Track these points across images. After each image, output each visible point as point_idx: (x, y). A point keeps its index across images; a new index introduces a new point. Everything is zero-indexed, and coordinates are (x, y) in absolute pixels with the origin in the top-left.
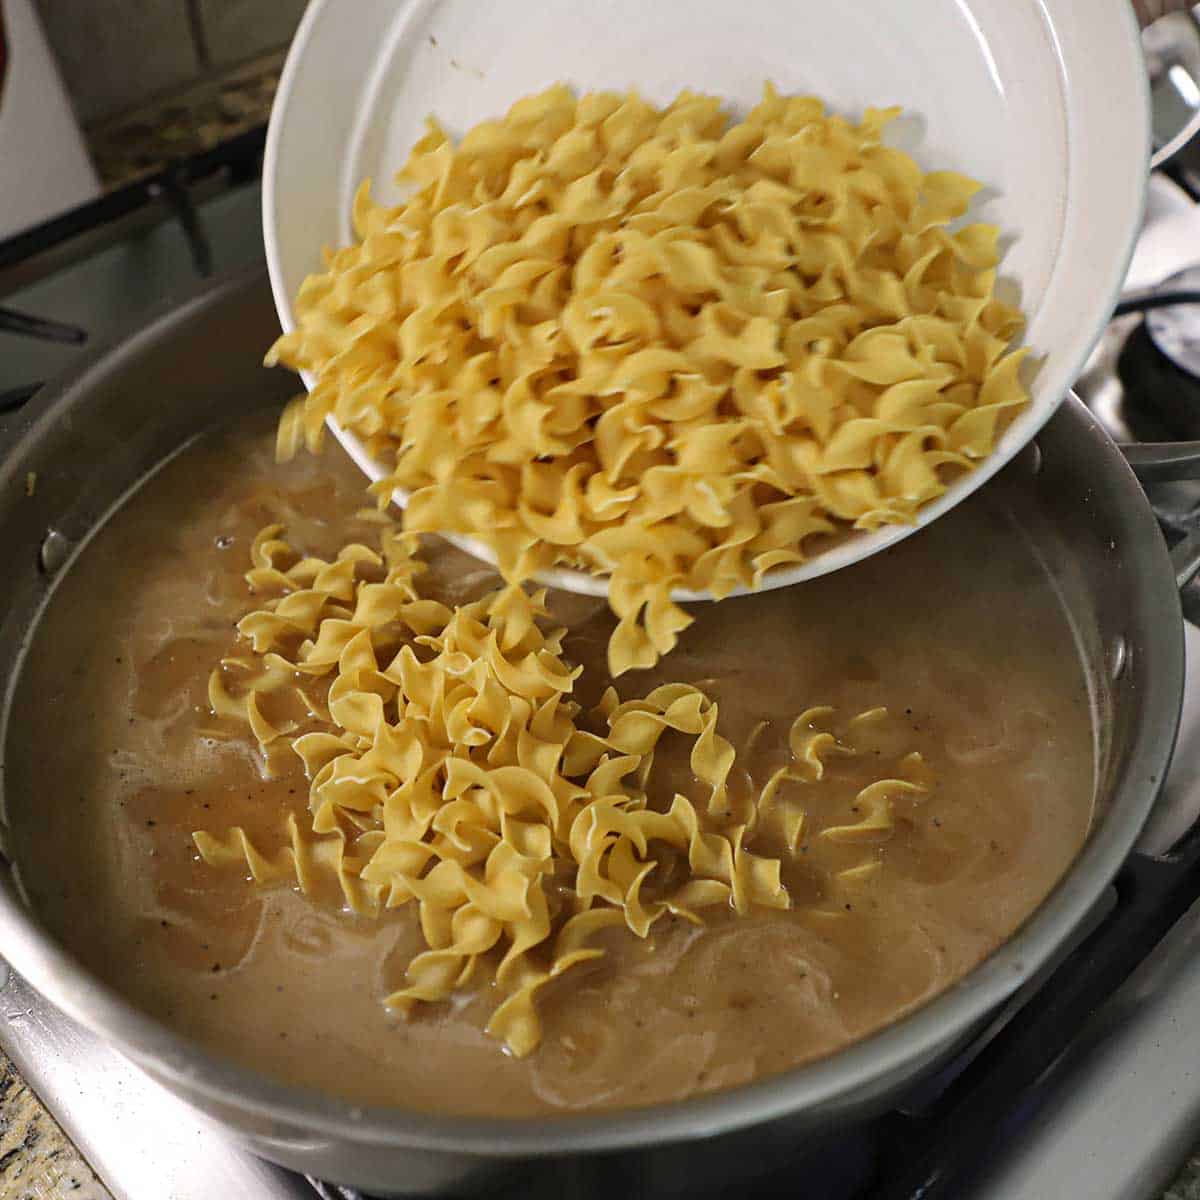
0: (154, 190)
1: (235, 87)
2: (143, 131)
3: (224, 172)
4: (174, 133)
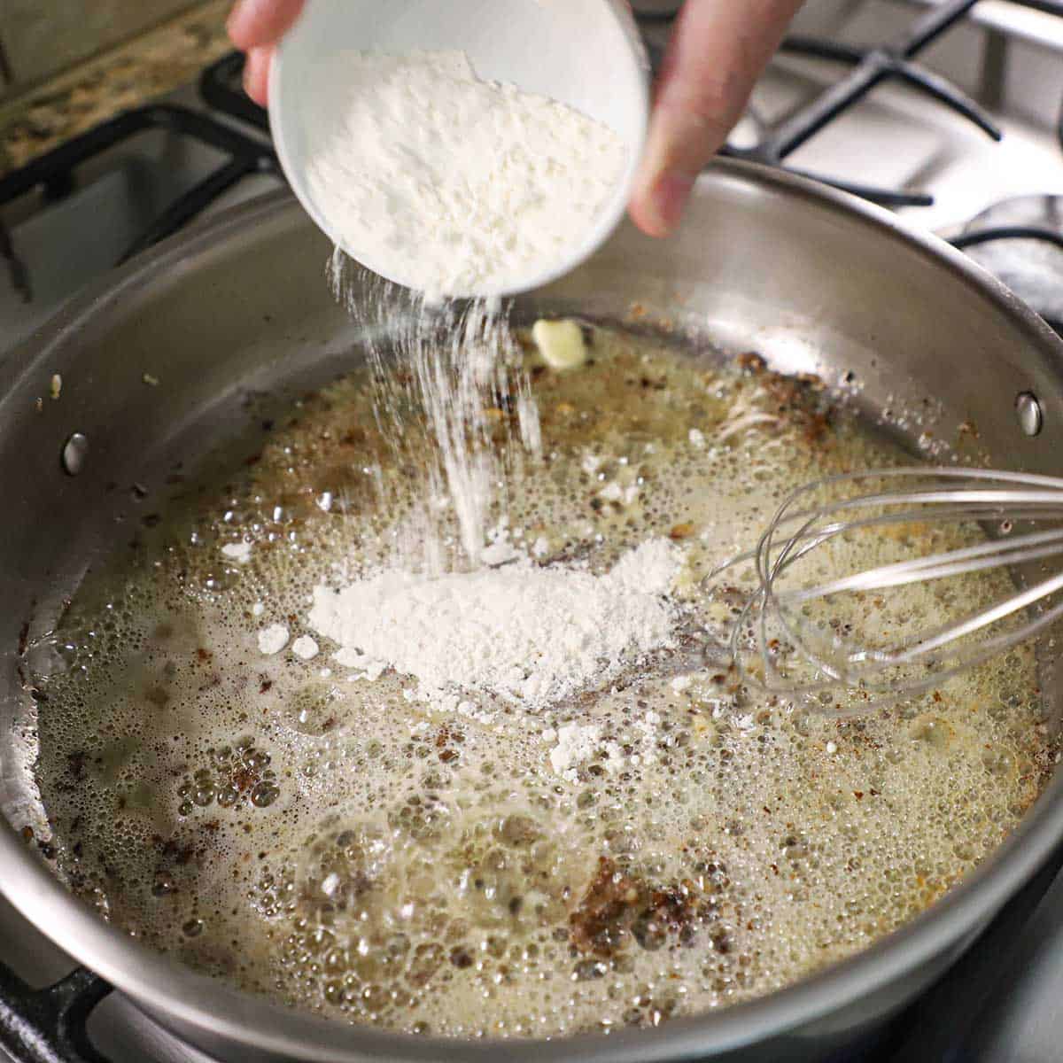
3: (38, 190)
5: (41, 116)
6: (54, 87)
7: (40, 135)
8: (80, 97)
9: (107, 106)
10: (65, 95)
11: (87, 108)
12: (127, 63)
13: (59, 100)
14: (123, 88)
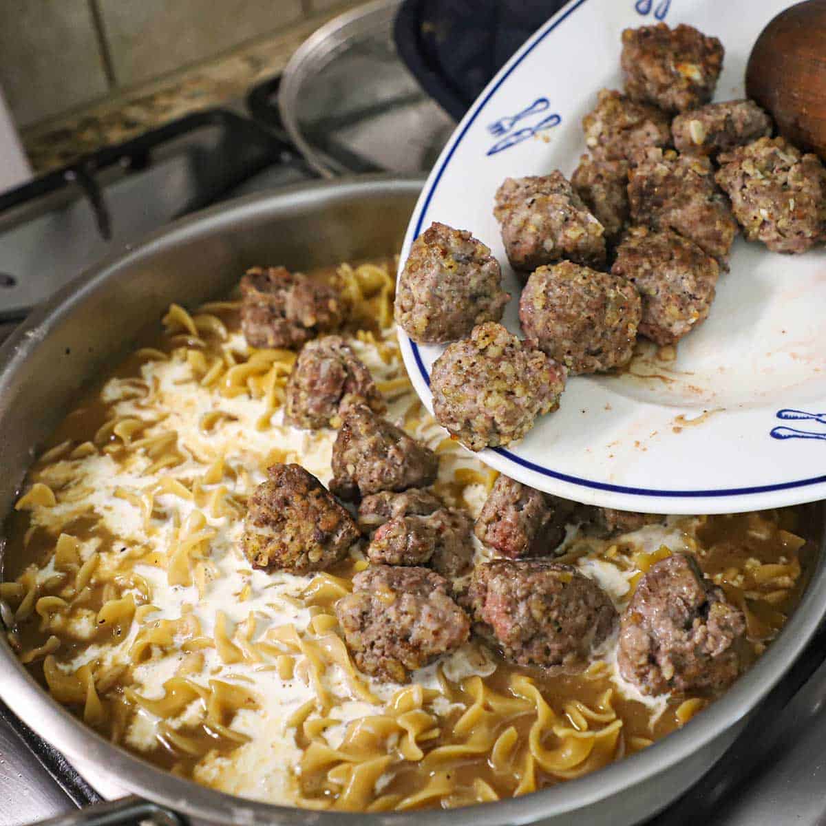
0: (70, 176)
1: (136, 103)
2: (66, 134)
3: (124, 163)
4: (89, 135)
5: (135, 113)
6: (143, 93)
7: (130, 124)
8: (163, 101)
9: (181, 108)
10: (152, 98)
11: (167, 109)
12: (198, 79)
13: (147, 102)
14: (193, 97)
